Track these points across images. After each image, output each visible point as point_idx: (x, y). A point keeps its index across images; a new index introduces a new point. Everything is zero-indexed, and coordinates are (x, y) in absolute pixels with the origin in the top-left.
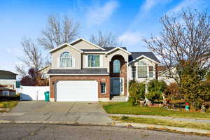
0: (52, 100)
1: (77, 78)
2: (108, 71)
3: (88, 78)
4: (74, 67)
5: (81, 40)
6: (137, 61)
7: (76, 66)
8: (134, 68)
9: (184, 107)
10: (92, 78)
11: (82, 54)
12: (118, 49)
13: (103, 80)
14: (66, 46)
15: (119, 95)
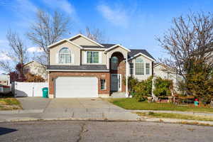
0: (51, 96)
1: (77, 74)
2: (108, 68)
3: (89, 74)
4: (73, 63)
5: (80, 36)
6: (135, 58)
7: (75, 61)
8: (131, 65)
9: (193, 103)
10: (93, 74)
11: (81, 50)
12: (118, 47)
13: (103, 76)
14: (65, 41)
15: (116, 91)
